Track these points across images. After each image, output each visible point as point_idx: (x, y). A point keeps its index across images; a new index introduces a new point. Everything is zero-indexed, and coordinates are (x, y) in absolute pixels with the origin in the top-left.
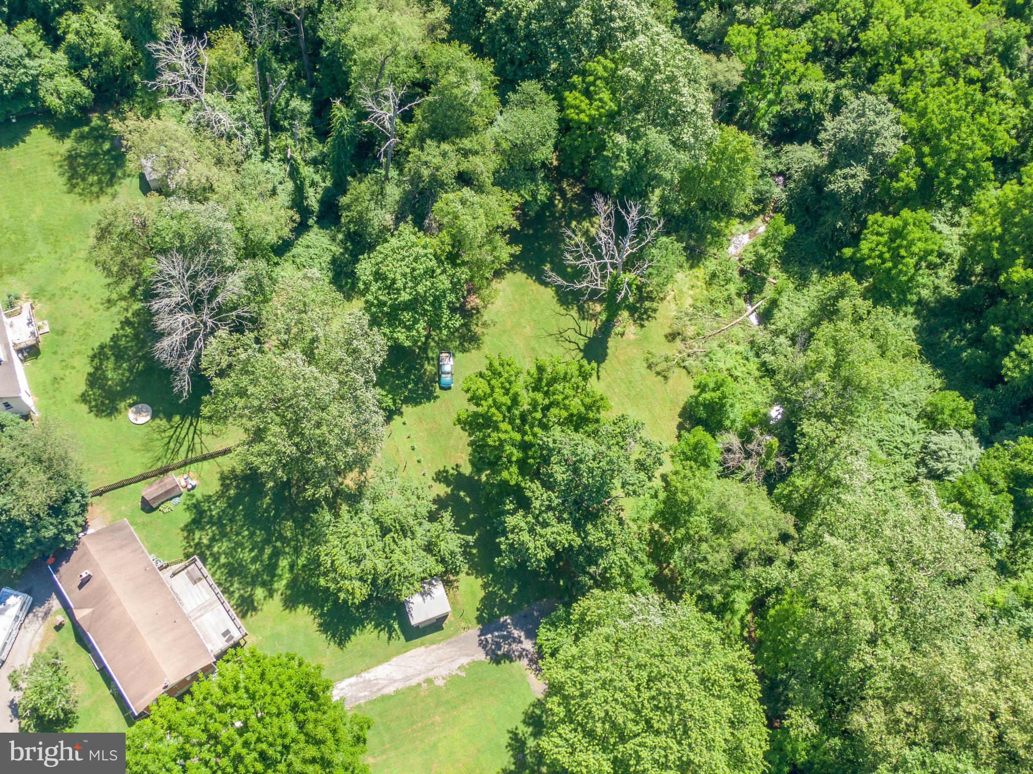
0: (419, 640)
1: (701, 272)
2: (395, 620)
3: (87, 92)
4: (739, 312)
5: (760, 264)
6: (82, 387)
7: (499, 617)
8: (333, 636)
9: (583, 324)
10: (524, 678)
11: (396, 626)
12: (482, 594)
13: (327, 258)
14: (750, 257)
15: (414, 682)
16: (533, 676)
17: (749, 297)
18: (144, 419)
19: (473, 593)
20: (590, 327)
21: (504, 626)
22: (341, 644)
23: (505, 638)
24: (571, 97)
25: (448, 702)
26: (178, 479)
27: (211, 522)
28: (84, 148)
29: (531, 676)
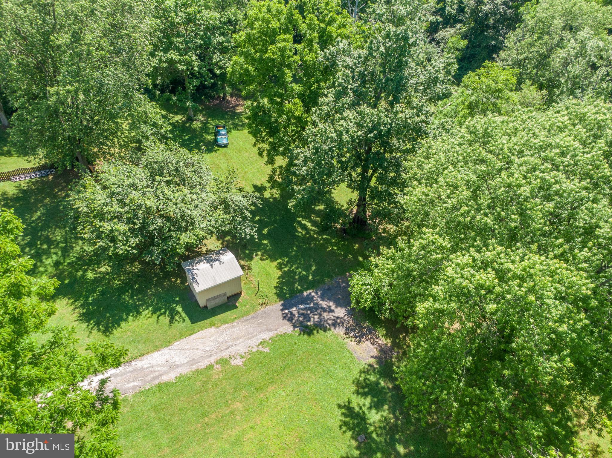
0: (208, 321)
2: (177, 303)
7: (301, 292)
8: (97, 324)
10: (343, 346)
11: (180, 309)
12: (277, 274)
15: (203, 365)
16: (354, 343)
19: (268, 275)
21: (309, 299)
22: (107, 331)
23: (313, 310)
25: (250, 384)
29: (351, 344)
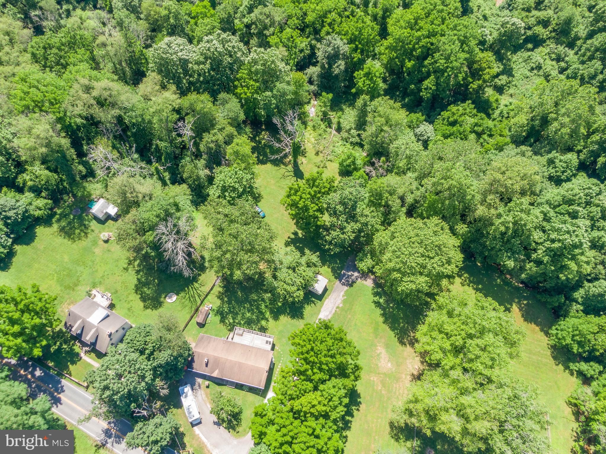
0: (324, 298)
1: (309, 128)
2: (312, 298)
3: (50, 201)
4: (331, 133)
5: (325, 114)
6: (142, 304)
7: (341, 273)
8: (298, 317)
9: (287, 168)
10: (363, 284)
12: (330, 270)
13: (189, 202)
14: (320, 114)
15: (334, 311)
17: (330, 127)
18: (175, 298)
19: (327, 272)
20: (290, 167)
21: (344, 274)
22: (302, 318)
23: (348, 277)
24: (239, 90)
25: (348, 309)
26: (205, 308)
27: (227, 314)
28: (63, 223)
29: (364, 282)
